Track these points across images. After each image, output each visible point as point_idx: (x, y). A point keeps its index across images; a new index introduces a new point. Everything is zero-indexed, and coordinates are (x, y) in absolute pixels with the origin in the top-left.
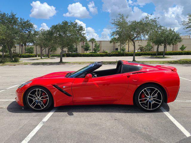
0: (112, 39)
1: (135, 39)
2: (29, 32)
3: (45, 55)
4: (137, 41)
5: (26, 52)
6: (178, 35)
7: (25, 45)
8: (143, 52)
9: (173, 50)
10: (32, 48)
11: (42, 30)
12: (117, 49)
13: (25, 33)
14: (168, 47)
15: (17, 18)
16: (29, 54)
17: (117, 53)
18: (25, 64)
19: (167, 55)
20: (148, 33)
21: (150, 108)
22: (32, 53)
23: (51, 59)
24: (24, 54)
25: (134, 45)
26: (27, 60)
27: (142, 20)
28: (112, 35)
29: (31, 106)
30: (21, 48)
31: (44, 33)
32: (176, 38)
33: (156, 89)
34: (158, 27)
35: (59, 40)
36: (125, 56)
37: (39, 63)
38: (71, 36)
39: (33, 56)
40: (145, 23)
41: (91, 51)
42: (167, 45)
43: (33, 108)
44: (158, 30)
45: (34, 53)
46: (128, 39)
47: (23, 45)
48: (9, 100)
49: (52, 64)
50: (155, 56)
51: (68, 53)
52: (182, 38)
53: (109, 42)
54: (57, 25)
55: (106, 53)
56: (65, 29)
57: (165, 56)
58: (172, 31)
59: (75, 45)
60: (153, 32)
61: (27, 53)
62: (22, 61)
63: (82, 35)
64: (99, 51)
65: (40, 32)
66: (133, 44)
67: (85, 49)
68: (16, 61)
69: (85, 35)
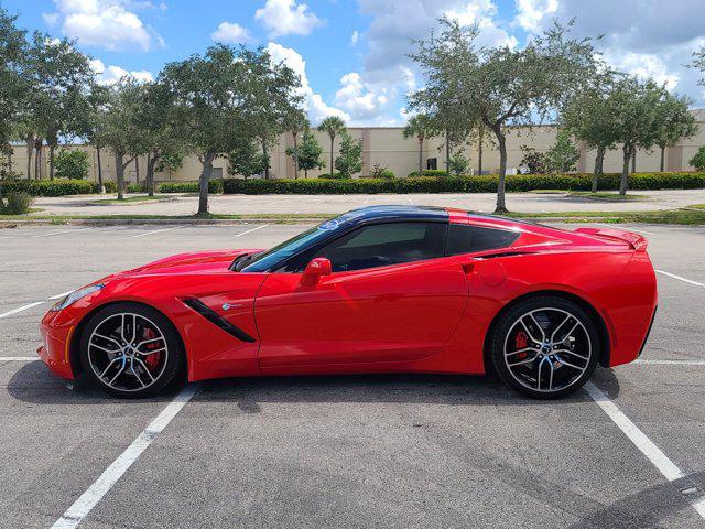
0: (413, 121)
1: (507, 123)
2: (70, 88)
3: (133, 185)
4: (515, 132)
5: (56, 170)
6: (682, 106)
7: (53, 142)
8: (538, 175)
9: (662, 170)
10: (82, 158)
11: (124, 83)
12: (432, 163)
13: (55, 92)
14: (640, 153)
15: (22, 33)
16: (70, 180)
17: (434, 178)
18: (53, 223)
19: (637, 188)
20: (557, 96)
21: (545, 385)
22: (79, 175)
23: (161, 200)
24: (46, 181)
25: (502, 148)
26: (61, 205)
27: (535, 44)
28: (412, 106)
29: (100, 377)
30: (34, 156)
31: (131, 95)
32: (675, 120)
33: (570, 315)
34: (598, 72)
35: (193, 123)
36: (467, 191)
37: (112, 217)
38: (245, 106)
39: (85, 191)
40: (547, 59)
41: (327, 171)
42: (637, 149)
43: (109, 384)
44: (597, 84)
45: (90, 178)
46: (479, 121)
47: (45, 142)
48: (12, 359)
49: (165, 223)
50: (589, 193)
51: (232, 177)
52: (698, 118)
53: (401, 132)
54: (185, 64)
55: (389, 177)
56: (218, 78)
57: (628, 193)
58: (658, 91)
59: (260, 146)
60: (578, 93)
61: (58, 175)
62: (40, 211)
63: (291, 103)
64: (359, 170)
65: (116, 89)
66: (496, 140)
67: (300, 159)
68: (17, 209)
69: (300, 106)
